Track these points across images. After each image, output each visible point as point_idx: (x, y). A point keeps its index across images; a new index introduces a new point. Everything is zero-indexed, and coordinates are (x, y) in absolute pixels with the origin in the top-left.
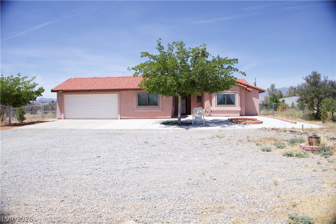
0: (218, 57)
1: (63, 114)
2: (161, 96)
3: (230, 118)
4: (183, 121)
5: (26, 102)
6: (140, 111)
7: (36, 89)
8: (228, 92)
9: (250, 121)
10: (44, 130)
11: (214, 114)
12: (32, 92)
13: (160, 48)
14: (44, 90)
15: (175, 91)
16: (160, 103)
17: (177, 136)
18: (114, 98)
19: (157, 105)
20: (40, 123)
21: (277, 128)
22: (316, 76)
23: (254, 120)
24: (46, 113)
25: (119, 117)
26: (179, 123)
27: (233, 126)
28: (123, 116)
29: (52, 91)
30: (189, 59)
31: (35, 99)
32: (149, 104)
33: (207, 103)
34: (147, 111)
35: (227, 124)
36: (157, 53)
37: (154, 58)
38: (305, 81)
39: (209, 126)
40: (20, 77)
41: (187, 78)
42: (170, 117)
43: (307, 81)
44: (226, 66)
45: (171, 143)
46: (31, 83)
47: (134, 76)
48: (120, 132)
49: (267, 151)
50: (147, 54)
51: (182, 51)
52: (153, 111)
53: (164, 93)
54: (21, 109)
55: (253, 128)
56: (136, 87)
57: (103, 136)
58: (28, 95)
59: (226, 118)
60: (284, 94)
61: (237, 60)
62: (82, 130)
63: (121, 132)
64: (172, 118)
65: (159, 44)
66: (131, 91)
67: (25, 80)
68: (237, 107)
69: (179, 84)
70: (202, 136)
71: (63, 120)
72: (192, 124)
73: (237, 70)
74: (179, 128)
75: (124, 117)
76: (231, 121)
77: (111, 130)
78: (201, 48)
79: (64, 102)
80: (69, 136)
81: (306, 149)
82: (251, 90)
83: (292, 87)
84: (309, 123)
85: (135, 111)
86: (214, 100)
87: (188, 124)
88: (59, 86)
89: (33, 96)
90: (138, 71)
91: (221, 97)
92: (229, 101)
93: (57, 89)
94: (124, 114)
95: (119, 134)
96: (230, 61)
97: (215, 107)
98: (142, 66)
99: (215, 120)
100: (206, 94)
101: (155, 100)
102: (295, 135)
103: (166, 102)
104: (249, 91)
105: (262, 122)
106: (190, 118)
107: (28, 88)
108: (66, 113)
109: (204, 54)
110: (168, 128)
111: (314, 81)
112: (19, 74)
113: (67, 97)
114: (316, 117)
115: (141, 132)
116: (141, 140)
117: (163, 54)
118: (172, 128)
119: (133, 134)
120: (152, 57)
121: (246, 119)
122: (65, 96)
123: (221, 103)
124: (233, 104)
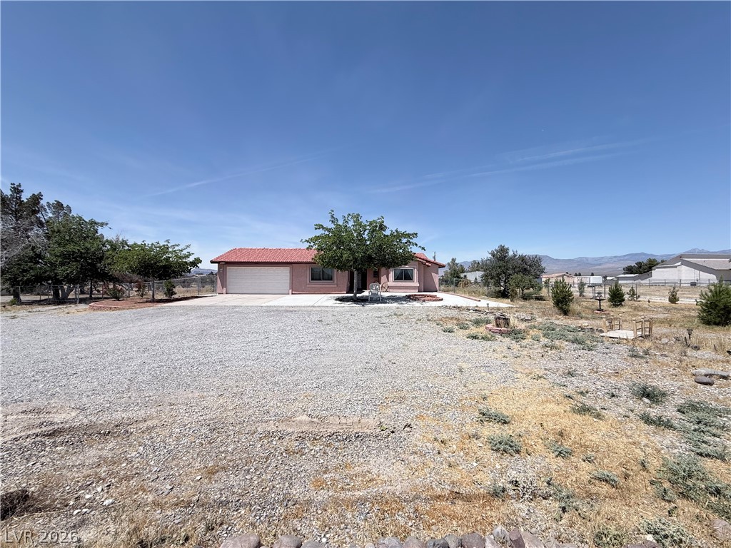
0: (397, 231)
1: (225, 289)
2: (336, 270)
3: (408, 294)
4: (359, 297)
5: (177, 274)
6: (313, 286)
7: (191, 259)
8: (407, 267)
9: (429, 298)
10: (201, 308)
11: (391, 290)
12: (186, 262)
13: (334, 220)
15: (351, 266)
16: (335, 278)
17: (353, 314)
18: (284, 272)
19: (332, 279)
20: (196, 299)
21: (459, 306)
22: (503, 250)
23: (431, 296)
24: (203, 287)
25: (290, 292)
26: (355, 299)
27: (411, 303)
28: (295, 291)
29: (212, 262)
30: (366, 233)
31: (189, 271)
32: (323, 279)
33: (383, 279)
34: (321, 285)
35: (405, 301)
36: (332, 226)
37: (329, 230)
38: (490, 256)
39: (386, 303)
40: (169, 245)
41: (364, 253)
42: (345, 292)
43: (493, 255)
44: (404, 240)
45: (346, 322)
46: (185, 252)
47: (308, 249)
48: (291, 309)
49: (449, 332)
50: (321, 227)
51: (359, 224)
52: (327, 285)
53: (339, 268)
54: (170, 283)
55: (432, 306)
56: (310, 260)
57: (272, 313)
58: (180, 266)
59: (404, 294)
61: (416, 234)
62: (247, 306)
63: (293, 309)
64: (347, 293)
65: (333, 217)
66: (304, 265)
67: (176, 248)
68: (415, 283)
69: (356, 259)
70: (379, 314)
71: (225, 295)
72: (368, 300)
73: (416, 245)
74: (355, 305)
76: (409, 298)
77: (282, 306)
78: (378, 221)
79: (226, 275)
81: (493, 331)
82: (430, 265)
84: (496, 301)
85: (308, 285)
86: (392, 275)
87: (364, 301)
88: (221, 256)
89: (187, 268)
90: (312, 244)
91: (398, 272)
92: (408, 277)
93: (218, 260)
94: (296, 288)
95: (291, 311)
96: (408, 235)
97: (391, 283)
98: (317, 238)
99: (392, 296)
100: (383, 270)
101: (330, 275)
102: (480, 314)
103: (341, 277)
104: (428, 266)
105: (442, 300)
106: (366, 293)
107: (180, 258)
108: (229, 287)
109: (382, 227)
110: (343, 305)
111: (501, 256)
112: (168, 241)
113: (231, 270)
114: (503, 295)
115: (314, 309)
116: (315, 318)
117: (338, 226)
118: (347, 305)
119: (305, 311)
120: (327, 229)
121: (425, 296)
122: (228, 268)
123: (398, 278)
124: (412, 279)
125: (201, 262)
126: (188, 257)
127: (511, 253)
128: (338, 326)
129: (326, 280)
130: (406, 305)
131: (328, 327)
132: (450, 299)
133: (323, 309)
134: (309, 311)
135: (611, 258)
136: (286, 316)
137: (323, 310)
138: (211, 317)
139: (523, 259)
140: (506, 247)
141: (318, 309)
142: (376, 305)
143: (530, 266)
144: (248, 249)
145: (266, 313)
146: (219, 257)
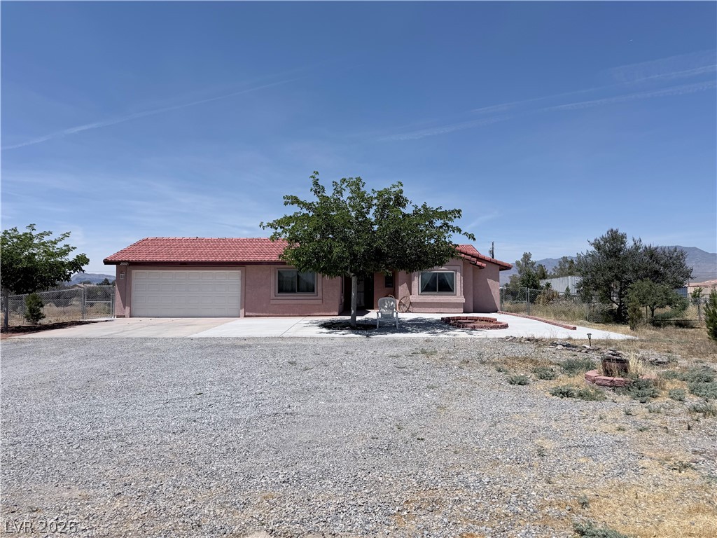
0: (424, 206)
1: (128, 309)
2: (320, 275)
3: (445, 316)
4: (359, 321)
5: (46, 283)
6: (282, 302)
7: (71, 257)
8: (443, 270)
9: (483, 323)
10: (86, 341)
11: (415, 309)
12: (62, 263)
13: (318, 189)
15: (346, 268)
16: (320, 288)
17: (350, 350)
18: (233, 278)
19: (313, 291)
20: (78, 327)
21: (537, 336)
22: (615, 239)
23: (486, 320)
24: (92, 305)
25: (242, 314)
26: (353, 324)
27: (451, 332)
28: (250, 311)
29: (107, 262)
30: (372, 211)
31: (68, 278)
32: (299, 290)
33: (402, 289)
34: (296, 302)
35: (440, 327)
36: (315, 199)
37: (308, 206)
38: (592, 248)
39: (406, 331)
40: (34, 233)
41: (369, 245)
42: (337, 313)
43: (598, 247)
44: (438, 223)
45: (338, 365)
46: (60, 245)
47: (272, 238)
48: (243, 343)
49: (520, 384)
50: (295, 200)
51: (359, 194)
52: (305, 302)
53: (326, 271)
54: (35, 298)
55: (489, 337)
56: (275, 258)
57: (209, 350)
58: (51, 269)
59: (438, 317)
60: (550, 270)
61: (459, 212)
62: (166, 339)
63: (246, 342)
64: (339, 315)
65: (316, 184)
66: (265, 266)
67: (46, 239)
68: (458, 297)
69: (354, 255)
70: (394, 351)
71: (128, 320)
72: (375, 327)
73: (459, 230)
74: (354, 335)
75: (251, 314)
76: (448, 323)
77: (226, 339)
78: (393, 190)
79: (130, 284)
80: (141, 353)
81: (599, 382)
82: (484, 265)
83: (565, 258)
84: (603, 329)
85: (272, 302)
86: (416, 283)
87: (368, 328)
88: (122, 252)
89: (64, 272)
90: (279, 230)
91: (428, 279)
92: (444, 286)
93: (117, 259)
94: (252, 307)
95: (243, 347)
96: (444, 215)
97: (416, 297)
98: (288, 220)
99: (416, 320)
100: (402, 274)
101: (310, 280)
102: (575, 353)
103: (329, 287)
104: (481, 267)
105: (506, 326)
106: (372, 315)
107: (52, 255)
108: (133, 306)
109: (400, 201)
110: (333, 335)
111: (612, 247)
112: (31, 227)
113: (138, 275)
114: (616, 318)
115: (283, 342)
116: (283, 359)
117: (325, 200)
118: (339, 335)
119: (267, 346)
120: (305, 205)
121: (476, 319)
122: (134, 272)
123: (428, 288)
124: (452, 291)
125: (87, 261)
126: (67, 250)
127: (629, 244)
128: (324, 372)
129: (303, 291)
130: (443, 336)
131: (305, 374)
132: (521, 325)
133: (298, 342)
134: (272, 346)
136: (233, 356)
137: (298, 344)
138: (103, 357)
139: (652, 253)
140: (621, 232)
141: (290, 343)
142: (390, 336)
143: (665, 266)
144: (168, 240)
145: (200, 351)
146: (118, 254)
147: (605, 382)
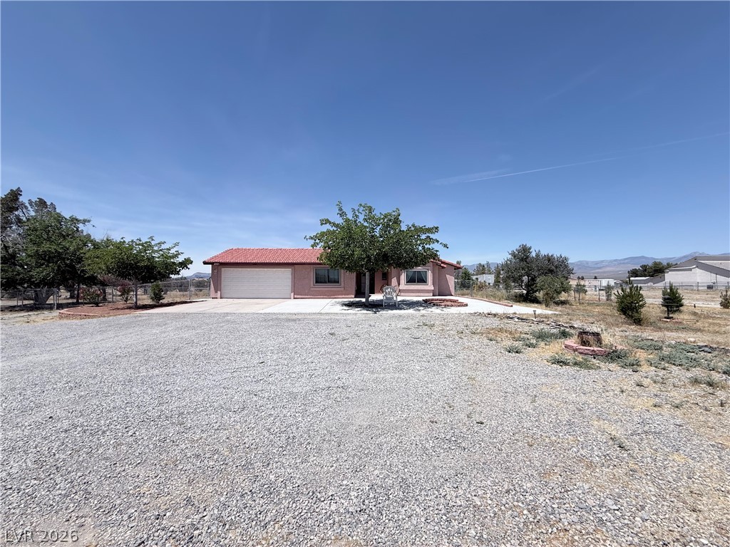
0: (413, 226)
1: (219, 292)
2: (342, 271)
3: (424, 298)
4: (373, 301)
5: (164, 276)
6: (318, 289)
7: (181, 259)
8: (419, 268)
9: (449, 303)
10: (185, 315)
11: (402, 294)
12: (174, 263)
13: (342, 214)
14: (192, 262)
15: (362, 266)
16: (342, 280)
17: (372, 323)
18: (286, 273)
19: (338, 282)
20: (181, 305)
21: (494, 312)
23: (451, 301)
24: (201, 290)
25: (292, 297)
26: (367, 304)
27: (430, 310)
28: (298, 295)
29: (205, 263)
30: (378, 228)
31: (178, 273)
32: (329, 282)
33: (394, 281)
34: (326, 289)
35: (421, 306)
36: (340, 221)
37: (337, 226)
38: (510, 256)
39: (401, 309)
40: (153, 243)
41: (380, 250)
42: (353, 296)
43: (514, 255)
44: (423, 237)
45: (367, 336)
46: (173, 251)
47: (312, 246)
48: (294, 317)
49: (517, 352)
50: (327, 221)
51: (370, 218)
52: (333, 289)
53: (349, 269)
54: (157, 286)
55: (462, 312)
56: (314, 260)
57: (271, 323)
58: (167, 267)
59: (420, 299)
60: (471, 271)
61: (437, 228)
62: (241, 314)
63: (296, 317)
64: (355, 297)
65: (340, 209)
66: (307, 266)
67: (163, 247)
68: (430, 286)
69: (368, 257)
70: (402, 324)
71: (219, 300)
72: (382, 305)
73: (438, 241)
74: (365, 312)
75: (298, 297)
76: (427, 303)
77: (282, 314)
78: (394, 213)
79: (221, 277)
80: (222, 325)
81: (581, 351)
82: (445, 266)
83: (480, 264)
85: (312, 289)
86: (403, 277)
87: (376, 306)
88: (215, 257)
89: (176, 269)
90: (317, 241)
91: (410, 274)
92: (421, 280)
93: (212, 261)
94: (299, 291)
95: (294, 320)
96: (429, 230)
97: (404, 285)
98: (323, 234)
99: (403, 301)
100: (394, 271)
101: (336, 277)
102: (529, 324)
103: (349, 279)
104: (443, 267)
105: (467, 305)
106: (375, 297)
107: (168, 257)
108: (223, 291)
109: (397, 221)
111: (523, 256)
112: (151, 238)
113: (226, 272)
115: (322, 317)
116: (325, 330)
117: (347, 220)
119: (312, 320)
120: (334, 224)
121: (444, 300)
122: (223, 269)
123: (411, 280)
124: (425, 282)
125: (191, 262)
126: (176, 256)
127: (533, 254)
128: (355, 341)
130: (423, 311)
131: (344, 344)
132: (476, 305)
133: (333, 317)
134: (315, 319)
135: (611, 261)
136: (288, 327)
137: (332, 319)
138: (194, 328)
139: (549, 259)
140: (528, 245)
141: (327, 317)
142: (390, 312)
143: (556, 267)
144: (245, 250)
145: (264, 323)
146: (211, 259)
147: (586, 352)
